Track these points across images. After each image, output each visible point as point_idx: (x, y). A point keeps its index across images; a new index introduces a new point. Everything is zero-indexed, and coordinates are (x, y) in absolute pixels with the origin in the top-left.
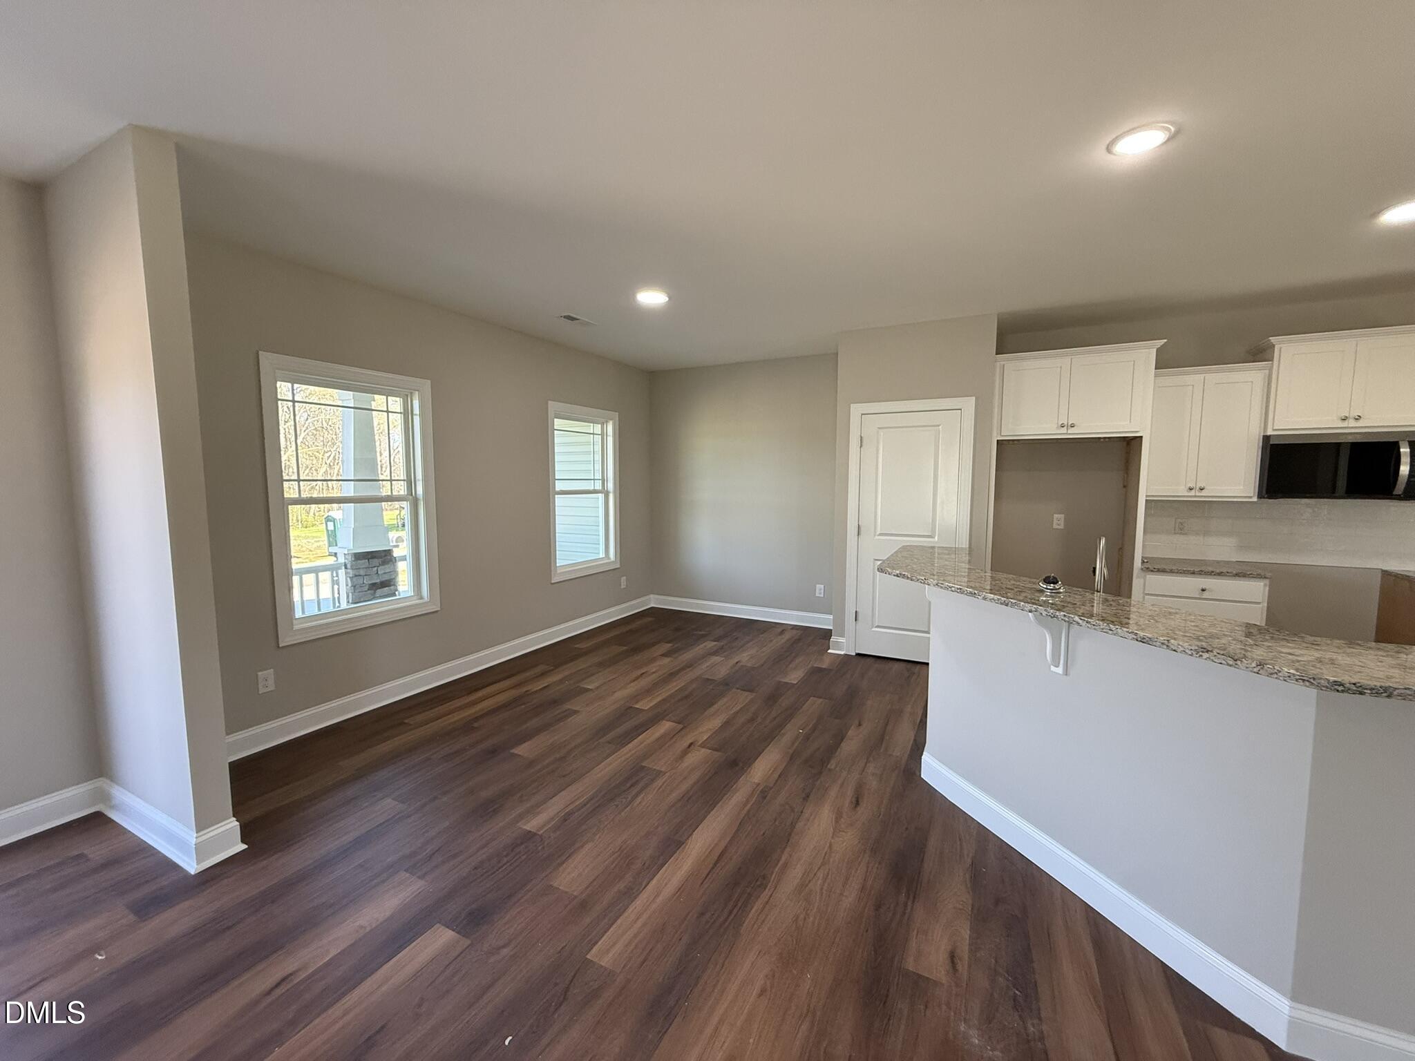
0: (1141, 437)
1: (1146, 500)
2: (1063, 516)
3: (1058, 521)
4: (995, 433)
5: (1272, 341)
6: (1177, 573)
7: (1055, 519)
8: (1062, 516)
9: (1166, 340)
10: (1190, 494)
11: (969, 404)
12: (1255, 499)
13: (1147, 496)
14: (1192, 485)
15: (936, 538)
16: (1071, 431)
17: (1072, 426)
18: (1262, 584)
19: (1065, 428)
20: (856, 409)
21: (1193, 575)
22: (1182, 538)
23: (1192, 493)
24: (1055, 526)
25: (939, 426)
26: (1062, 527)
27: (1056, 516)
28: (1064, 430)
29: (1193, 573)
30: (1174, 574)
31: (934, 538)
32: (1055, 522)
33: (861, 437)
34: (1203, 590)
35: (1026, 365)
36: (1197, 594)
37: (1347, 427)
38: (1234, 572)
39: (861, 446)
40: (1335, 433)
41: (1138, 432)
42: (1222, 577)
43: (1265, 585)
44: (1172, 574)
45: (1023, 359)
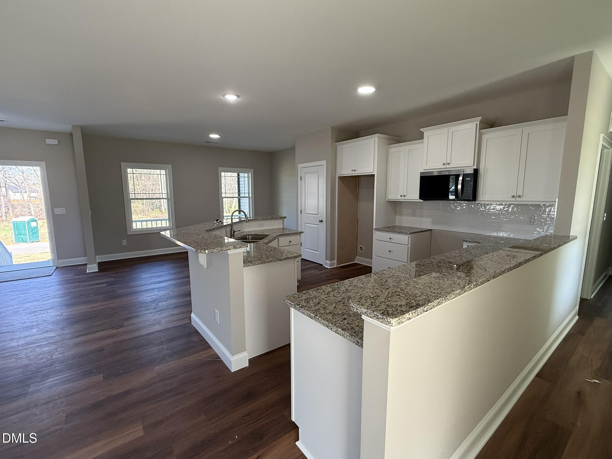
4: (337, 174)
5: (421, 130)
18: (407, 237)
20: (299, 166)
21: (387, 232)
30: (380, 231)
31: (318, 215)
33: (301, 177)
34: (390, 238)
35: (344, 146)
36: (389, 240)
37: (446, 168)
38: (399, 231)
39: (301, 180)
40: (441, 171)
41: (373, 172)
42: (395, 233)
43: (409, 237)
44: (382, 232)
45: (343, 144)
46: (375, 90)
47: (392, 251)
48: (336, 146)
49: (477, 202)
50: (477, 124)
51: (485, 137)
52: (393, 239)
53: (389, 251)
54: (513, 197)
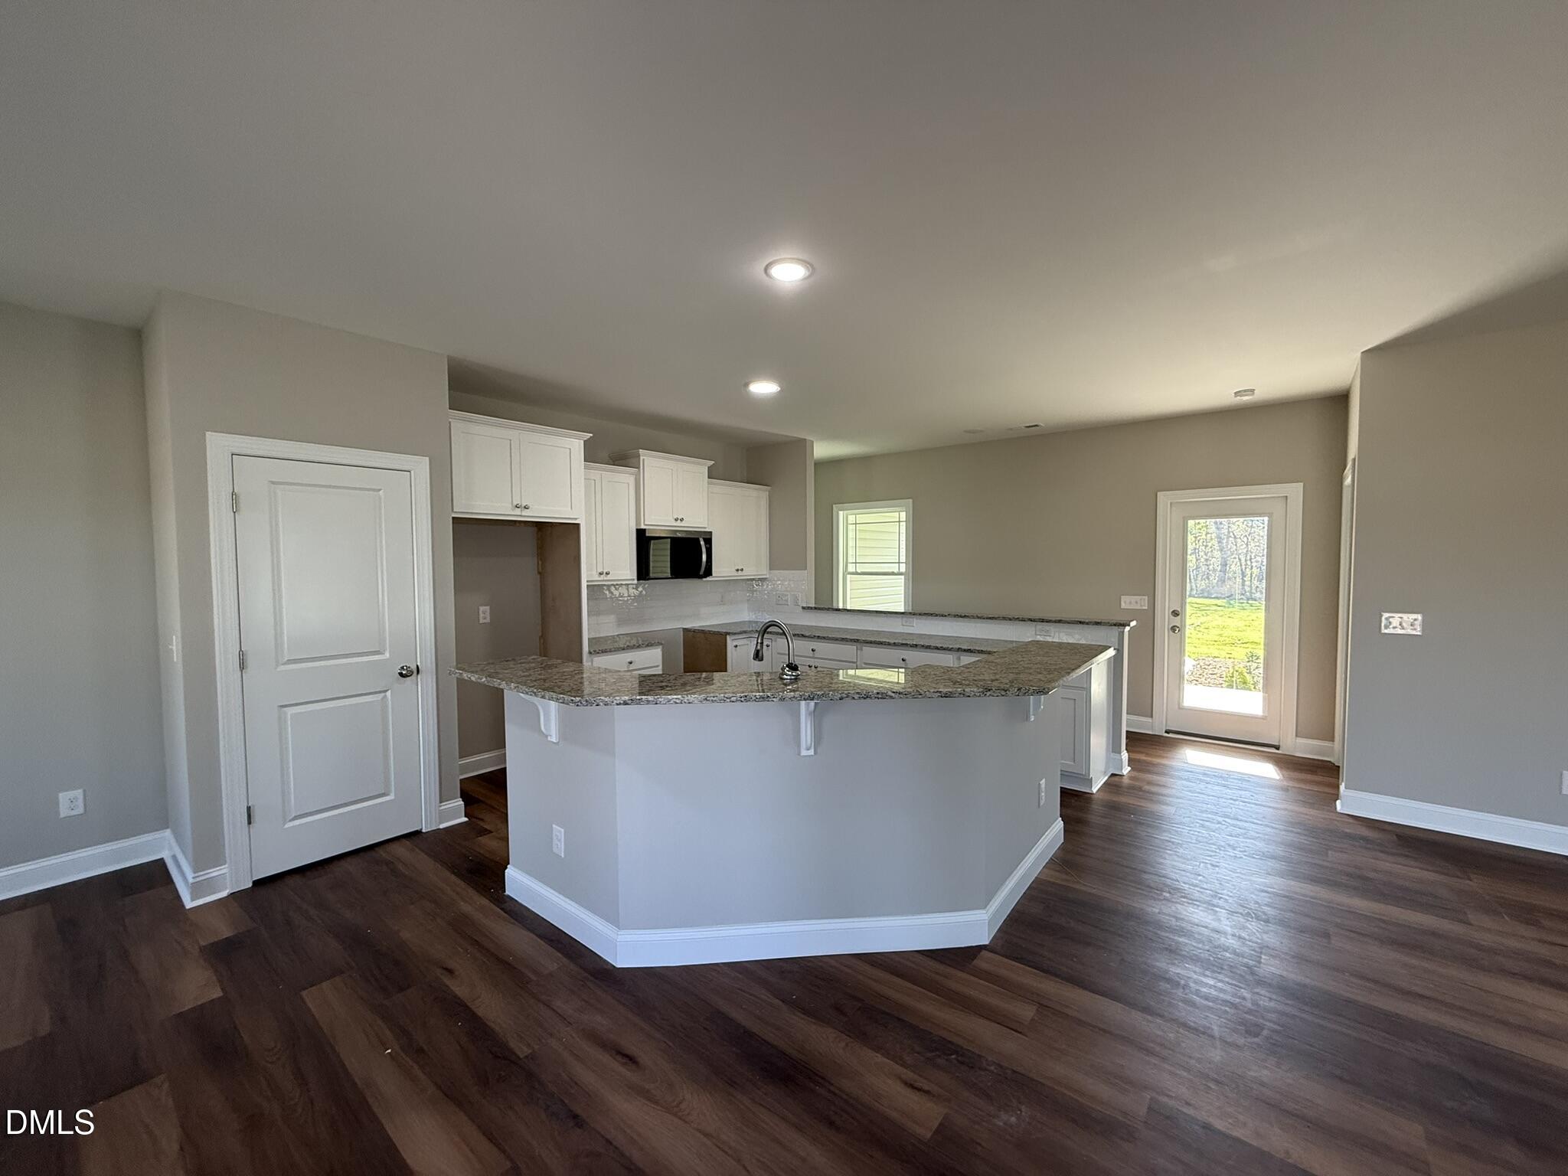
1: (587, 586)
2: (488, 607)
3: (484, 614)
6: (615, 651)
7: (481, 612)
9: (591, 435)
10: (600, 579)
11: (420, 467)
12: (636, 582)
13: (587, 581)
14: (600, 571)
16: (526, 513)
17: (526, 508)
19: (519, 509)
20: (218, 443)
23: (602, 578)
25: (380, 490)
26: (488, 620)
27: (482, 609)
28: (518, 512)
29: (624, 649)
30: (607, 653)
31: (384, 653)
32: (481, 615)
33: (234, 495)
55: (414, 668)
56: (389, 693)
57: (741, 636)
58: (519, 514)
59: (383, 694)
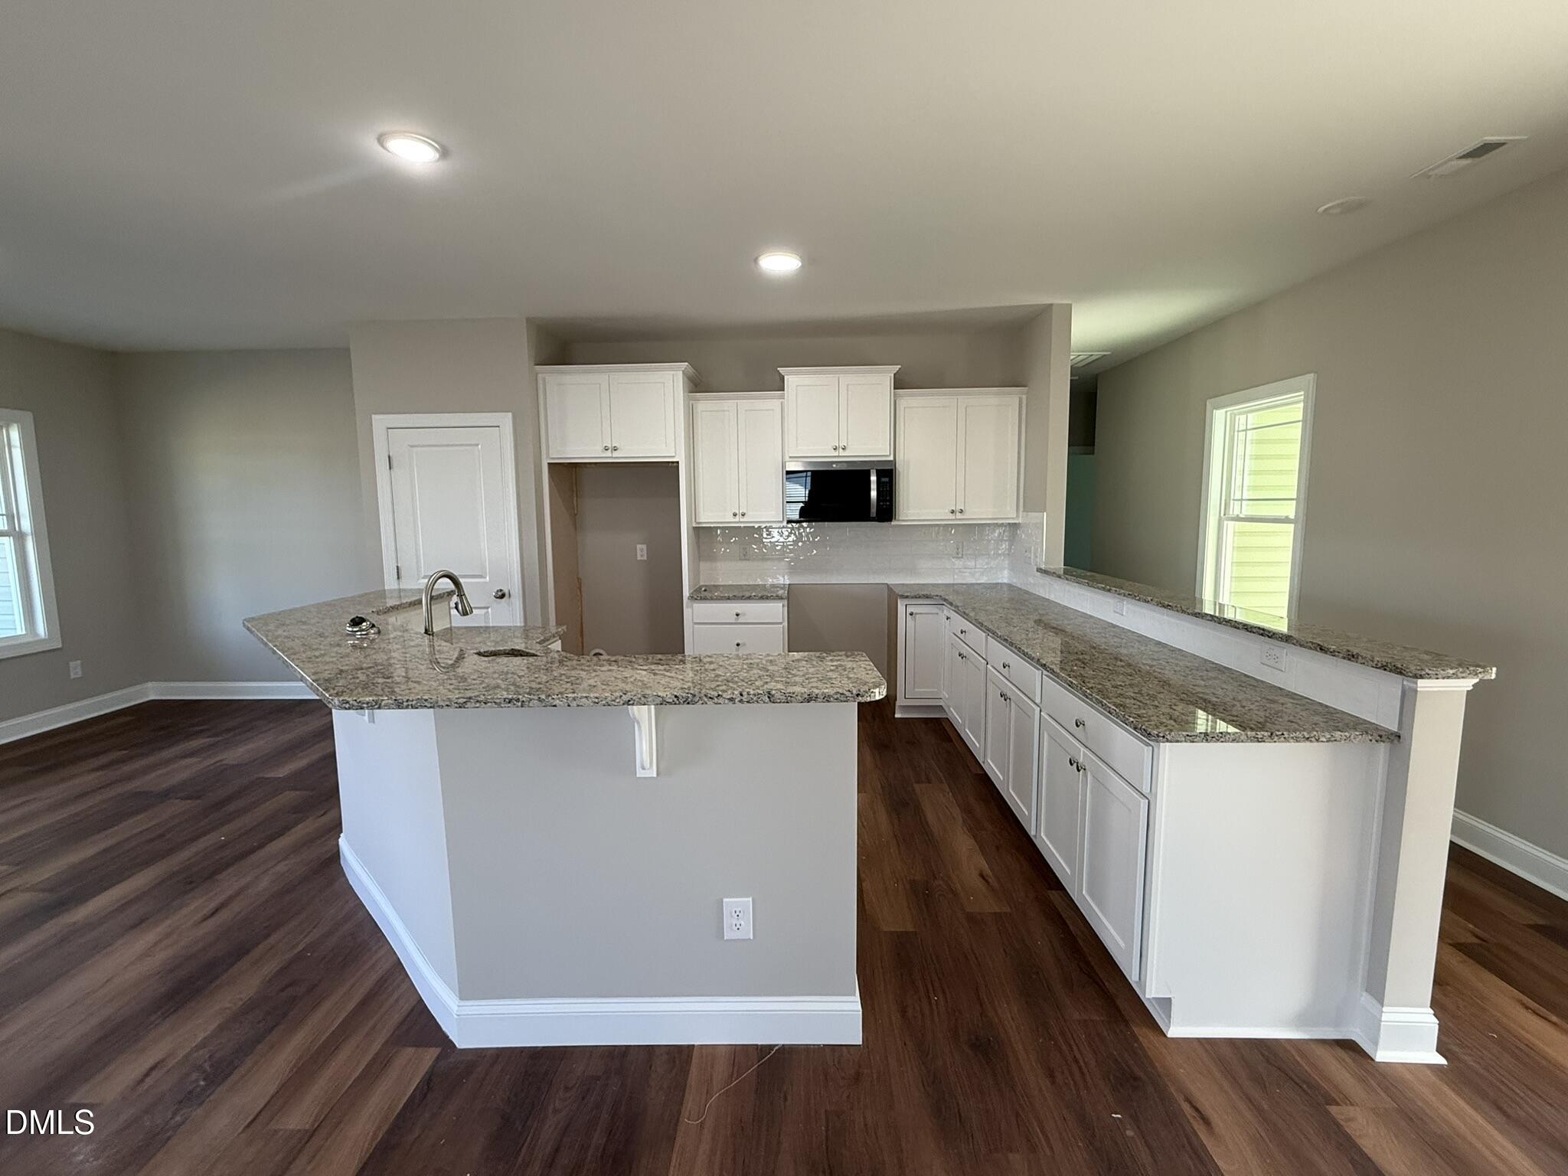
0: (678, 462)
1: (694, 527)
3: (641, 552)
4: (544, 456)
5: (781, 372)
6: (716, 599)
7: (638, 550)
8: (644, 547)
10: (734, 520)
11: (506, 421)
12: (784, 524)
13: (697, 523)
14: (734, 511)
15: (488, 578)
16: (615, 454)
17: (615, 449)
18: (781, 605)
19: (610, 450)
20: (380, 422)
21: (729, 601)
22: (745, 563)
23: (737, 519)
24: (639, 558)
25: (477, 445)
26: (645, 558)
27: (639, 546)
28: (608, 454)
29: (729, 598)
30: (707, 601)
31: (485, 578)
32: (639, 553)
33: (389, 457)
34: (737, 615)
35: (567, 379)
36: (733, 619)
37: (839, 456)
38: (760, 595)
39: (390, 468)
40: (830, 462)
41: (674, 457)
42: (751, 601)
43: (783, 606)
44: (712, 601)
45: (563, 373)
46: (800, 264)
47: (744, 644)
48: (537, 374)
49: (894, 523)
50: (891, 377)
51: (903, 403)
52: (744, 614)
53: (738, 645)
54: (953, 512)
55: (506, 592)
56: (490, 610)
57: (921, 601)
58: (610, 455)
59: (486, 610)
